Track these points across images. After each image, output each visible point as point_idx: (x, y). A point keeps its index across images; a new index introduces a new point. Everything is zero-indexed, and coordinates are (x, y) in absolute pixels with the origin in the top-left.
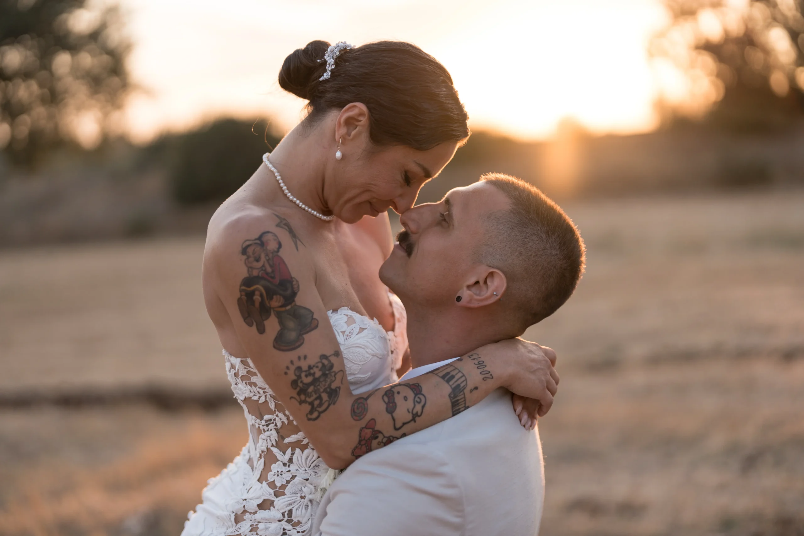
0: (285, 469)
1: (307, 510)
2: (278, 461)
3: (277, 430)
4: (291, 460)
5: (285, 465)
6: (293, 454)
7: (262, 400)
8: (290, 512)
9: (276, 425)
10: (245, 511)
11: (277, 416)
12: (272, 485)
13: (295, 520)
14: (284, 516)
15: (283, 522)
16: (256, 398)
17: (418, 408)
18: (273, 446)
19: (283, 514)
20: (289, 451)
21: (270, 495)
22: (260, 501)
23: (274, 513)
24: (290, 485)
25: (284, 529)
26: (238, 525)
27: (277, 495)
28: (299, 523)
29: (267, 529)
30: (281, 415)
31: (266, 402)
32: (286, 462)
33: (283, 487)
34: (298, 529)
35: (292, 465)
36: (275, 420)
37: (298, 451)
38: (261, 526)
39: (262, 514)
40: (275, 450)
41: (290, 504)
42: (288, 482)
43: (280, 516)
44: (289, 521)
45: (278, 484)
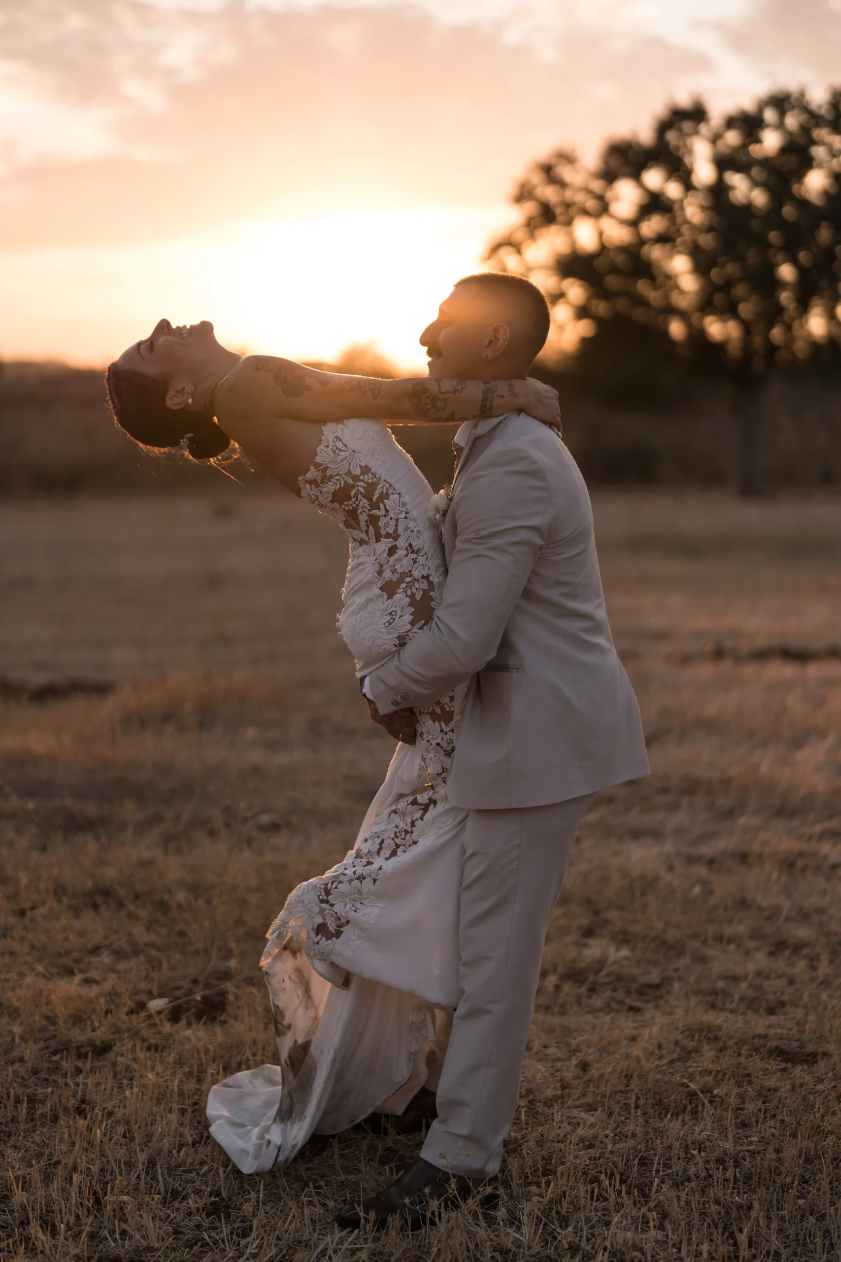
0: (388, 518)
1: (419, 538)
2: (380, 517)
3: (364, 497)
4: (387, 511)
5: (385, 516)
6: (385, 506)
7: (342, 483)
8: (410, 545)
9: (361, 493)
10: (381, 566)
11: (358, 486)
12: (388, 535)
13: (416, 549)
14: (408, 550)
15: (409, 555)
16: (338, 486)
17: (459, 388)
18: (370, 510)
19: (406, 549)
20: (382, 506)
21: (391, 542)
22: (387, 552)
23: (401, 553)
24: (399, 527)
25: (413, 559)
26: (383, 577)
27: (395, 539)
28: (419, 549)
29: (402, 566)
30: (359, 484)
31: (346, 482)
32: (384, 513)
33: (396, 531)
34: (421, 554)
35: (390, 513)
36: (358, 490)
37: (386, 501)
38: (397, 567)
39: (392, 559)
40: (373, 512)
41: (407, 540)
42: (396, 525)
43: (404, 552)
44: (413, 552)
45: (391, 532)
